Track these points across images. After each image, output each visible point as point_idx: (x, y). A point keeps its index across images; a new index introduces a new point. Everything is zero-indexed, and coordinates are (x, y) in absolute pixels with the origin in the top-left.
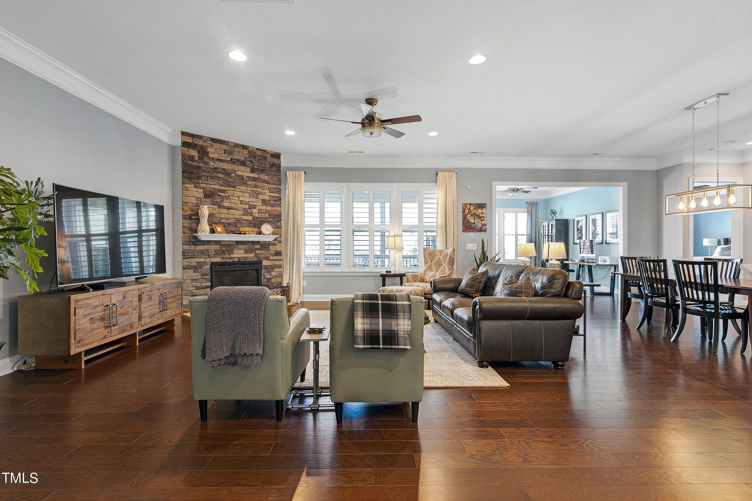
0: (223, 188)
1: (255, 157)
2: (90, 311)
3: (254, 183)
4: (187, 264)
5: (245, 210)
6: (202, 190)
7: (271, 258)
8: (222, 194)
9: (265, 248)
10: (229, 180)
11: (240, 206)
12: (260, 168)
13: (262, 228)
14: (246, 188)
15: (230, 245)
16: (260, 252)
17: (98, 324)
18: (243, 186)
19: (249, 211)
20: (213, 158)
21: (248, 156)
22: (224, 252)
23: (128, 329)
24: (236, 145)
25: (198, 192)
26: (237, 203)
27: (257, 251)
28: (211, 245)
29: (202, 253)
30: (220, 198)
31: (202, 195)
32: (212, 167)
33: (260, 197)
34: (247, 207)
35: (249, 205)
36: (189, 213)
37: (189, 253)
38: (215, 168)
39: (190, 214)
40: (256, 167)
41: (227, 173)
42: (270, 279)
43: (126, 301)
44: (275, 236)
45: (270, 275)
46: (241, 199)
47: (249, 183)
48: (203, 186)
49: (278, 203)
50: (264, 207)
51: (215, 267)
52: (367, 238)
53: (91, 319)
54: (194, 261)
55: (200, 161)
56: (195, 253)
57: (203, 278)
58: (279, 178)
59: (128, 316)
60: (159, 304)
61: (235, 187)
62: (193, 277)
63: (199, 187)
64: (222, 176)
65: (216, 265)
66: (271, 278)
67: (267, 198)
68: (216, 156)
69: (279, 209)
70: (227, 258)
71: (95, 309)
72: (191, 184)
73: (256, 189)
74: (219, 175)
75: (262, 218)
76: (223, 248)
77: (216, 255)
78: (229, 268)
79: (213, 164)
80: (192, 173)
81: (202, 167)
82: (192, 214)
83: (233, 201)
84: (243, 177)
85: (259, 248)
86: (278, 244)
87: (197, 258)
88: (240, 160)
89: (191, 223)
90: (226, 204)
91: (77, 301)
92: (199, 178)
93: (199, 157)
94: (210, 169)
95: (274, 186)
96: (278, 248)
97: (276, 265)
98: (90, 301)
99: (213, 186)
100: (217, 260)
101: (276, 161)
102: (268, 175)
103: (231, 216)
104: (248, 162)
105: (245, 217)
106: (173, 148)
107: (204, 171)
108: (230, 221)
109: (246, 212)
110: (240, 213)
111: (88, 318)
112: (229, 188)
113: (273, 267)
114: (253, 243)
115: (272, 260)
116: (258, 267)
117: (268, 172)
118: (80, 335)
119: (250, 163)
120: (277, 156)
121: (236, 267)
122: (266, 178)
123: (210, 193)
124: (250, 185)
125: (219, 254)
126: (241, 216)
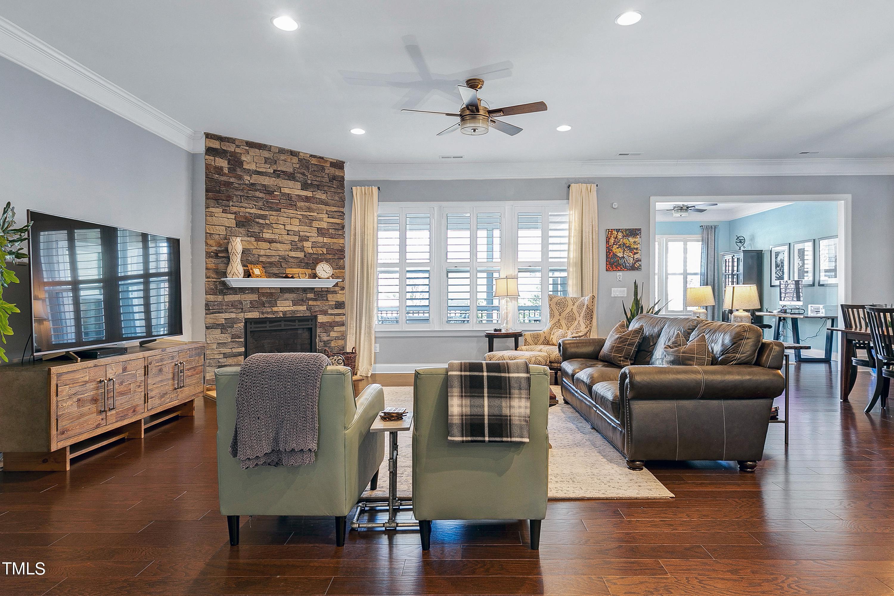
0: (262, 212)
1: (308, 168)
2: (78, 389)
3: (307, 204)
4: (211, 321)
5: (294, 243)
6: (233, 216)
7: (330, 311)
8: (261, 221)
9: (322, 298)
10: (271, 201)
11: (287, 238)
12: (315, 183)
13: (317, 269)
14: (295, 212)
15: (271, 294)
16: (315, 303)
17: (89, 407)
18: (291, 208)
19: (299, 245)
20: (250, 170)
21: (298, 166)
22: (263, 304)
23: (130, 414)
24: (282, 151)
25: (228, 218)
26: (283, 233)
27: (311, 303)
28: (245, 294)
29: (232, 305)
30: (258, 226)
31: (233, 223)
32: (247, 182)
33: (315, 224)
34: (296, 239)
35: (299, 236)
36: (215, 248)
37: (214, 305)
38: (252, 184)
39: (216, 250)
40: (309, 182)
41: (268, 191)
42: (328, 342)
43: (126, 375)
44: (336, 281)
45: (329, 336)
46: (288, 227)
47: (300, 204)
48: (235, 211)
49: (340, 232)
50: (320, 239)
51: (251, 326)
52: (467, 281)
53: (80, 400)
54: (221, 318)
55: (231, 175)
56: (222, 305)
57: (233, 342)
58: (341, 197)
59: (130, 396)
60: (173, 379)
61: (279, 210)
62: (220, 339)
63: (229, 212)
64: (261, 195)
65: (253, 323)
66: (329, 340)
67: (324, 225)
68: (253, 167)
69: (341, 241)
70: (268, 313)
71: (84, 386)
72: (218, 207)
73: (309, 214)
74: (257, 194)
75: (317, 254)
76: (262, 298)
77: (252, 309)
78: (270, 327)
79: (249, 178)
80: (219, 192)
81: (233, 183)
82: (219, 251)
83: (276, 231)
84: (291, 196)
85: (313, 297)
86: (340, 292)
87: (226, 312)
88: (287, 172)
89: (218, 264)
90: (267, 235)
91: (59, 375)
92: (229, 198)
93: (229, 168)
94: (244, 186)
95: (335, 209)
96: (339, 297)
97: (337, 322)
98: (77, 376)
99: (248, 210)
100: (255, 315)
101: (338, 173)
102: (327, 193)
103: (273, 253)
104: (299, 175)
105: (293, 254)
106: (193, 157)
107: (237, 189)
108: (273, 260)
109: (295, 247)
110: (287, 248)
111: (75, 399)
112: (271, 212)
113: (332, 325)
114: (305, 290)
115: (332, 314)
116: (312, 325)
117: (326, 188)
118: (64, 423)
119: (301, 176)
120: (339, 165)
121: (280, 325)
122: (324, 197)
123: (245, 220)
124: (301, 208)
125: (256, 306)
126: (287, 252)
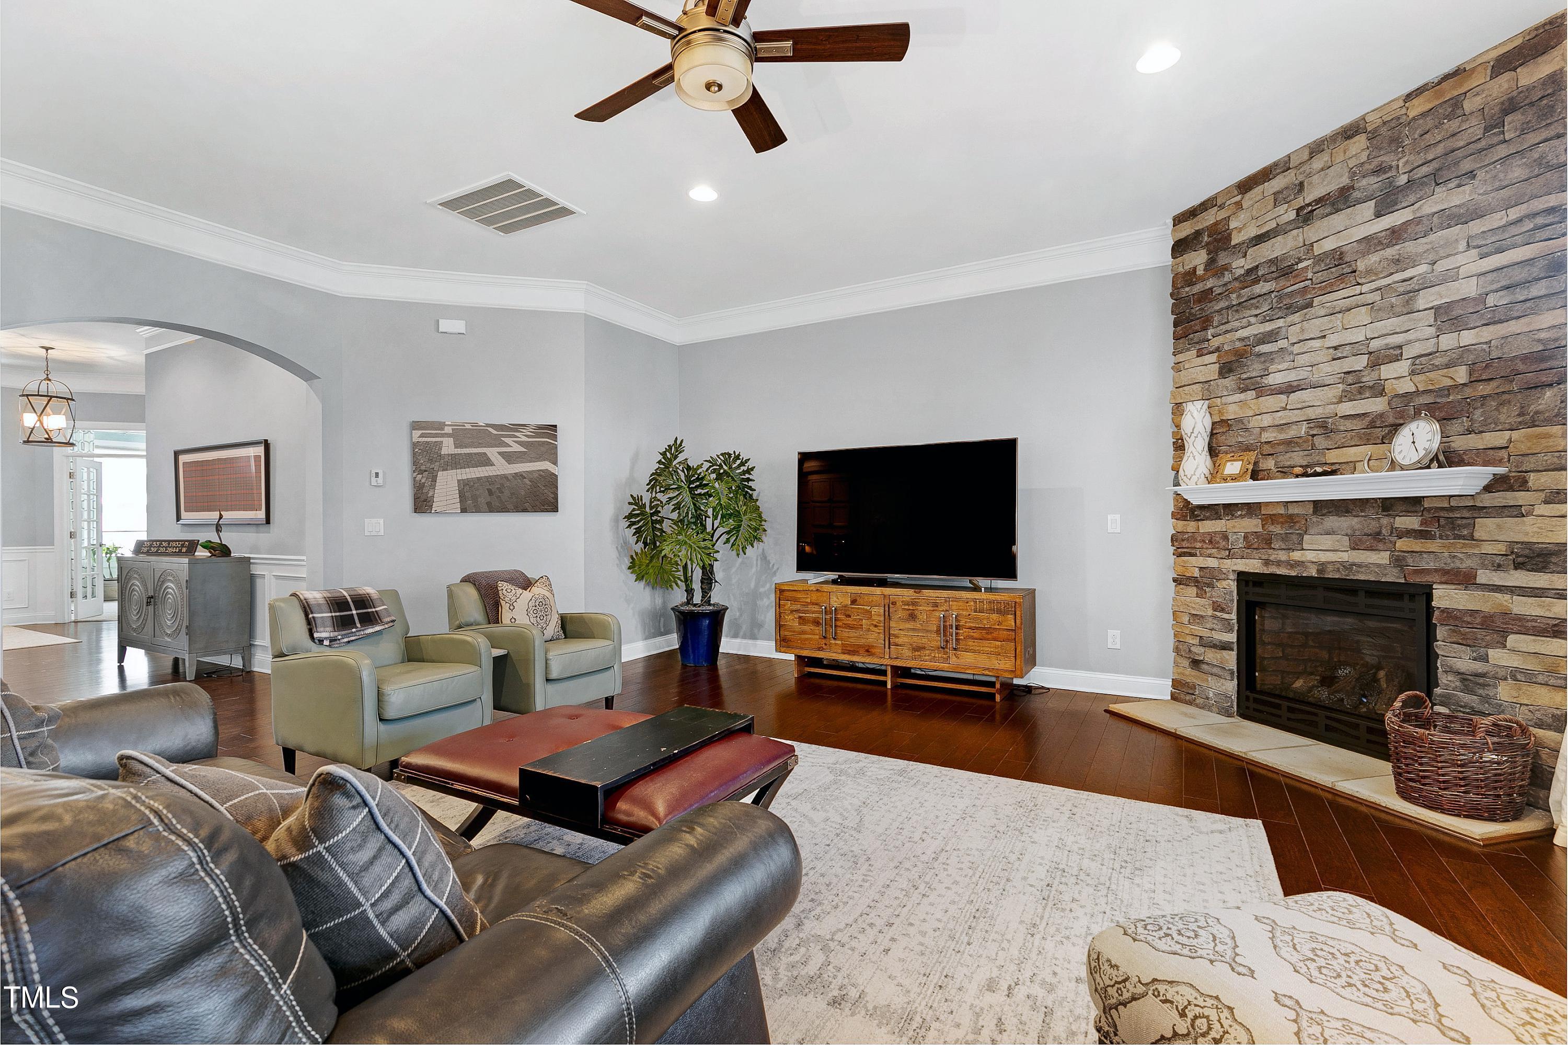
0: (1268, 327)
1: (1398, 141)
2: (798, 607)
3: (1388, 252)
4: (1179, 570)
5: (1350, 379)
6: (1213, 358)
7: (1486, 577)
8: (1265, 348)
9: (1454, 529)
10: (1290, 289)
11: (1330, 369)
12: (1425, 170)
13: (1397, 441)
14: (1355, 290)
15: (1291, 519)
16: (1419, 545)
17: (811, 628)
18: (1342, 286)
19: (1369, 378)
20: (1243, 242)
21: (1364, 156)
22: (1267, 541)
23: (862, 653)
24: (1319, 146)
25: (1206, 365)
26: (1319, 359)
27: (1402, 544)
28: (1236, 517)
29: (1211, 542)
30: (1261, 363)
31: (1214, 372)
32: (1239, 272)
33: (1425, 300)
34: (1361, 362)
35: (1369, 353)
37: (1183, 540)
38: (1249, 272)
41: (1283, 269)
42: (1485, 680)
44: (1481, 472)
45: (1486, 658)
46: (1332, 340)
47: (1368, 262)
48: (1216, 345)
49: (1543, 288)
50: (1448, 341)
51: (1247, 590)
53: (800, 618)
54: (1194, 565)
55: (1209, 274)
56: (1195, 540)
57: (1214, 617)
58: (1541, 158)
59: (861, 632)
61: (1310, 305)
63: (1205, 352)
64: (1266, 287)
65: (1251, 584)
66: (1486, 675)
67: (1469, 288)
68: (1252, 231)
69: (1546, 319)
70: (1279, 563)
71: (806, 606)
72: (1188, 350)
74: (1259, 288)
75: (1430, 391)
76: (1272, 528)
77: (1249, 551)
79: (1242, 262)
81: (1211, 289)
84: (1341, 253)
85: (1417, 527)
86: (1543, 510)
87: (1201, 555)
88: (1328, 194)
90: (1276, 379)
92: (1206, 323)
93: (1205, 263)
94: (1233, 285)
95: (1511, 215)
96: (1534, 530)
97: (1520, 617)
98: (799, 595)
99: (1239, 334)
100: (1253, 565)
101: (1531, 75)
102: (1475, 176)
103: (1296, 416)
104: (1364, 182)
105: (1347, 408)
108: (1291, 433)
109: (1356, 387)
110: (1329, 396)
111: (796, 616)
112: (1290, 318)
113: (1496, 625)
114: (1388, 505)
115: (1494, 587)
116: (1413, 611)
117: (1470, 162)
118: (785, 633)
119: (1373, 179)
121: (1315, 598)
122: (1459, 197)
123: (1233, 359)
124: (1369, 272)
125: (1256, 546)
126: (1332, 406)
